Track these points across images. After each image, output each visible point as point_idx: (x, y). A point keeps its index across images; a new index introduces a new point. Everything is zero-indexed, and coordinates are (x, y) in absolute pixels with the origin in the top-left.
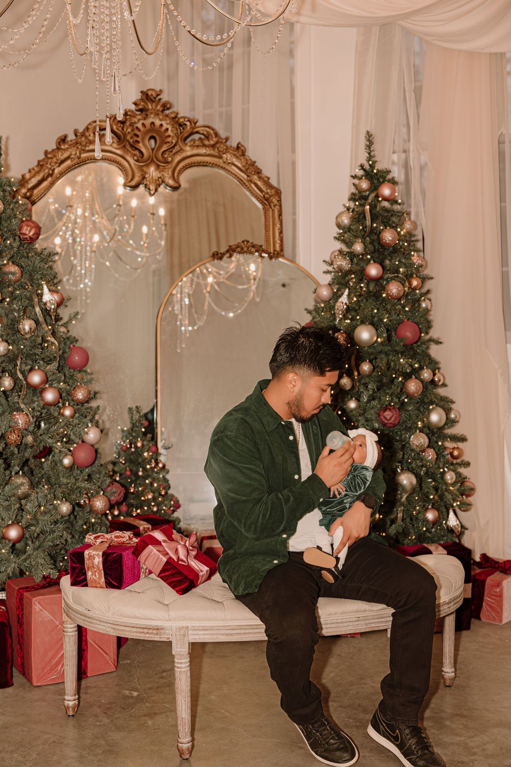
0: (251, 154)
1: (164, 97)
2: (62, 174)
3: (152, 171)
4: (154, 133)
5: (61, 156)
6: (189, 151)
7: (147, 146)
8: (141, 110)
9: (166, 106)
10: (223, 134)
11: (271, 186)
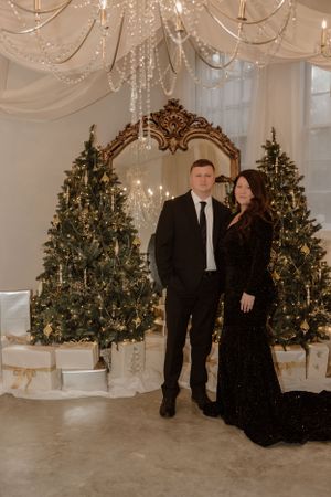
0: (224, 131)
1: (180, 103)
2: (128, 143)
3: (174, 141)
4: (175, 121)
5: (127, 134)
6: (192, 130)
7: (171, 128)
8: (169, 110)
9: (181, 108)
10: (210, 122)
11: (234, 148)
